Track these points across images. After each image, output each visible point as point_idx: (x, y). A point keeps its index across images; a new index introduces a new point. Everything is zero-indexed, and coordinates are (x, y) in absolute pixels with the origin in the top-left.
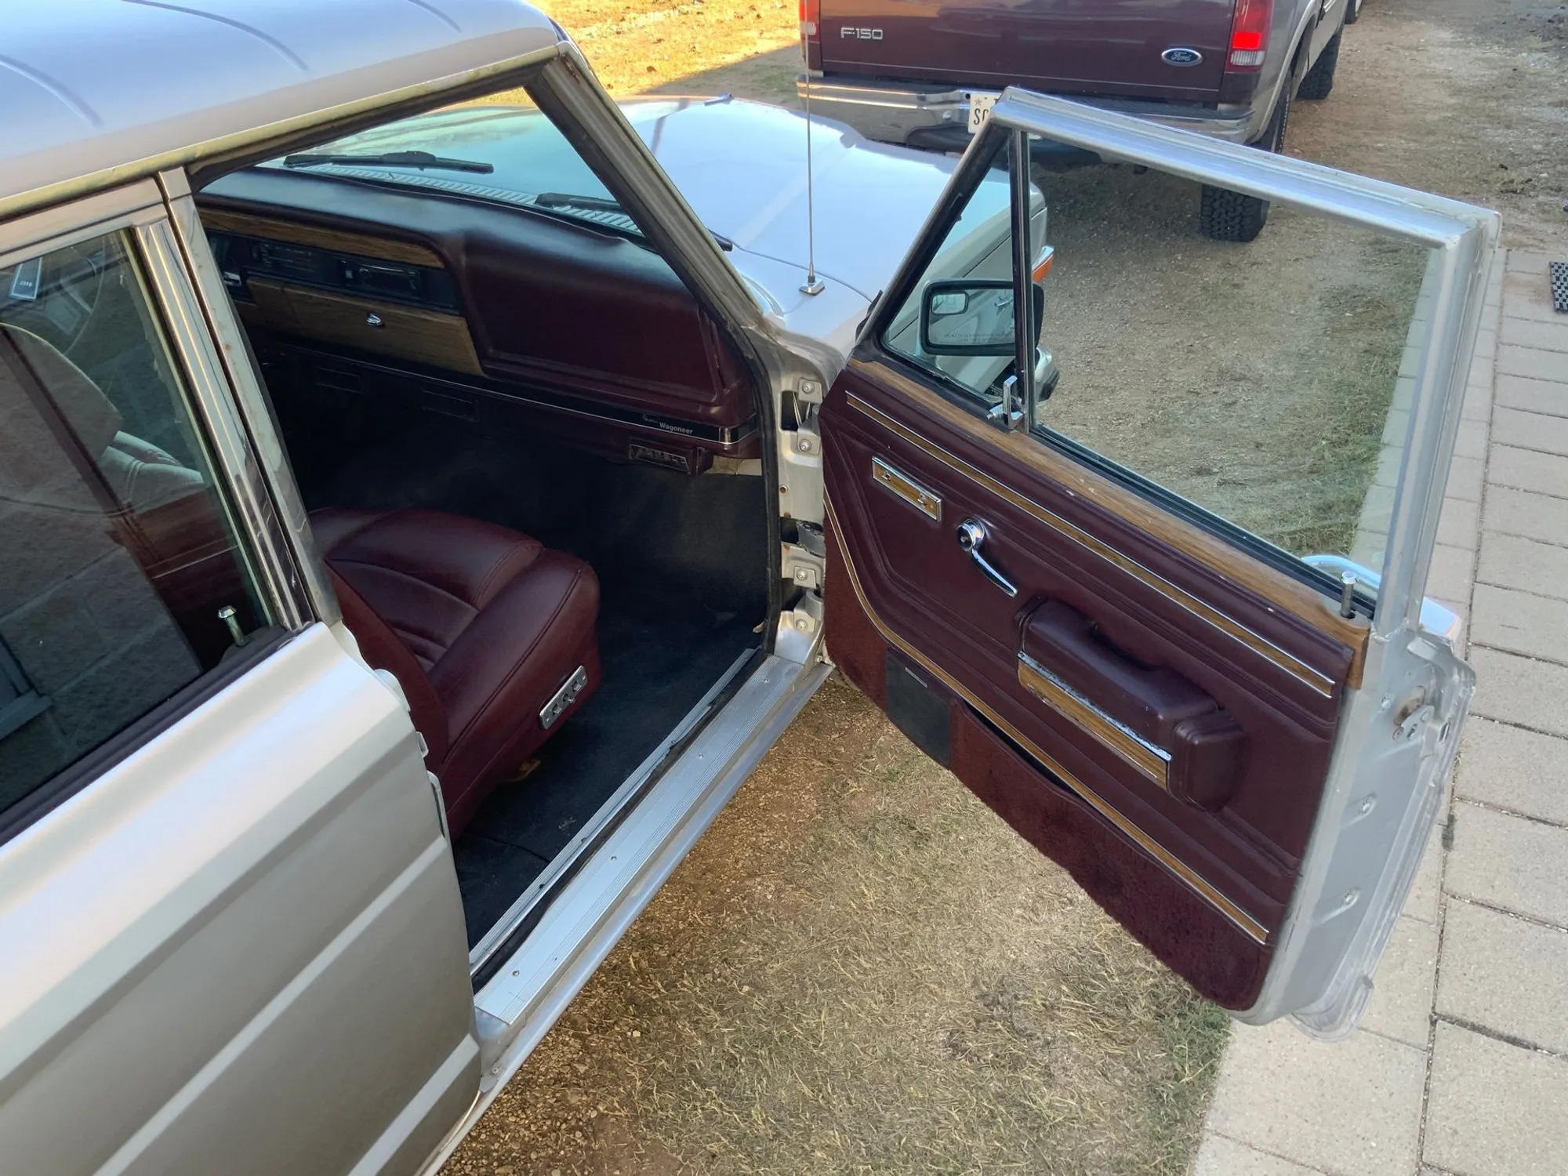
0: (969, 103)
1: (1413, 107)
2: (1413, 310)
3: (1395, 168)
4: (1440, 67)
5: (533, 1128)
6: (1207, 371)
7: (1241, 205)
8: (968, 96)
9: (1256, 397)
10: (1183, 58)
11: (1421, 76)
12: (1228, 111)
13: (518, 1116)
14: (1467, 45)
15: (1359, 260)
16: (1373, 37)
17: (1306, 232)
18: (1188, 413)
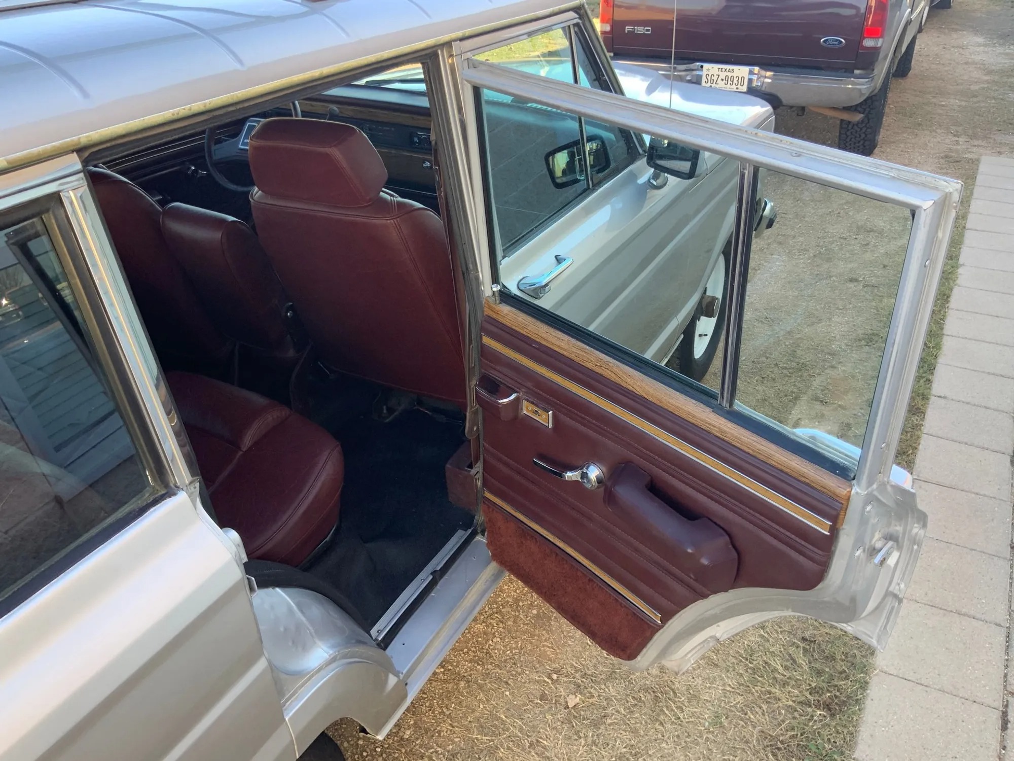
0: (702, 70)
1: (962, 81)
2: (972, 194)
3: (953, 116)
4: (978, 58)
5: (518, 591)
6: (850, 227)
7: (864, 133)
8: (702, 67)
9: (881, 241)
10: (834, 43)
11: (966, 63)
12: (860, 74)
13: (509, 586)
14: (994, 45)
15: (936, 167)
16: (933, 41)
17: (902, 151)
18: (841, 249)
